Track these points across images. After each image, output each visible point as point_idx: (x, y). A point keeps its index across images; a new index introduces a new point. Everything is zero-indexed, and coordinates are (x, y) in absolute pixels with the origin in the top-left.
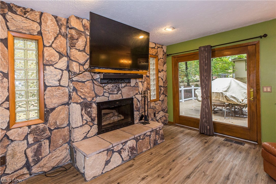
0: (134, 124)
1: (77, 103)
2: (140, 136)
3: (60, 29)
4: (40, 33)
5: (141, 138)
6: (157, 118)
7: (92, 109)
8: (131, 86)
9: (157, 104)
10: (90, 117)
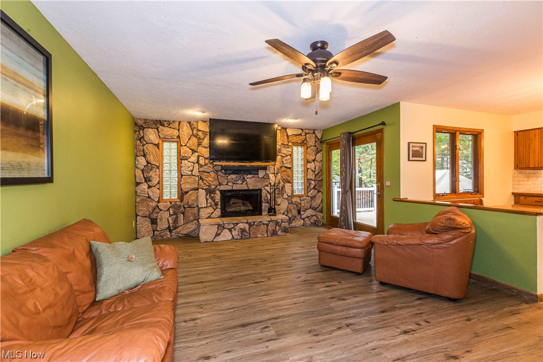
0: (262, 215)
1: (203, 189)
2: (254, 222)
3: (193, 131)
4: (178, 137)
5: (255, 224)
6: (303, 217)
7: (215, 195)
8: (258, 177)
9: (303, 200)
10: (214, 201)
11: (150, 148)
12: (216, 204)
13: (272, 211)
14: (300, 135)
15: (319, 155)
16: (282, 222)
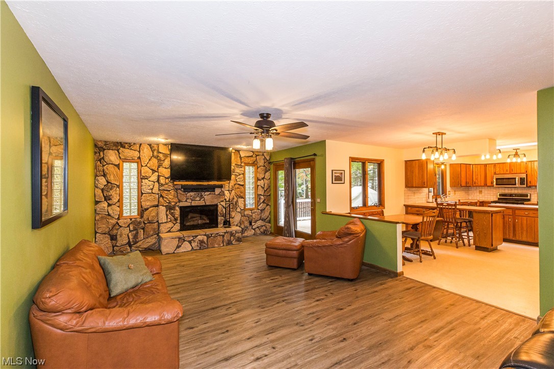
0: (218, 227)
1: (163, 206)
2: (212, 234)
3: (153, 153)
4: (139, 158)
5: (213, 235)
6: (254, 227)
7: (175, 211)
8: (215, 194)
9: (254, 213)
10: (173, 217)
11: (110, 169)
12: (176, 220)
13: (227, 223)
14: (252, 156)
15: (268, 174)
16: (236, 233)
